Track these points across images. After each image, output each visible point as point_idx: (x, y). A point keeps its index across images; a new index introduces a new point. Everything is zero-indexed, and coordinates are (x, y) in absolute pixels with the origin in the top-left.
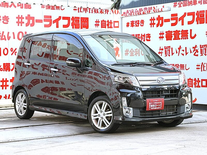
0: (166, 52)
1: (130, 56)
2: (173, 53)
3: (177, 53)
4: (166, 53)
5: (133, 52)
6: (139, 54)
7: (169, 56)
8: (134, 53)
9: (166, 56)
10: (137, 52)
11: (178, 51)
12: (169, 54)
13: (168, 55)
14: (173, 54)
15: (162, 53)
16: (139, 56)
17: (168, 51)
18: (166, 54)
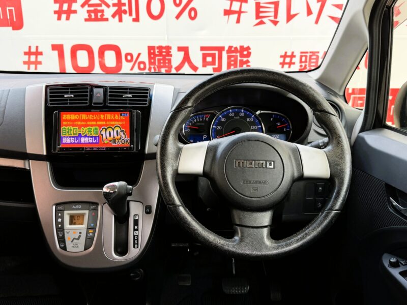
0: (261, 10)
1: (86, 20)
2: (292, 13)
3: (309, 12)
4: (261, 15)
5: (104, 7)
6: (134, 16)
7: (275, 23)
8: (109, 12)
9: (262, 23)
10: (126, 8)
11: (315, 7)
12: (276, 16)
13: (272, 21)
14: (290, 17)
15: (242, 15)
16: (137, 20)
17: (273, 6)
18: (258, 17)
